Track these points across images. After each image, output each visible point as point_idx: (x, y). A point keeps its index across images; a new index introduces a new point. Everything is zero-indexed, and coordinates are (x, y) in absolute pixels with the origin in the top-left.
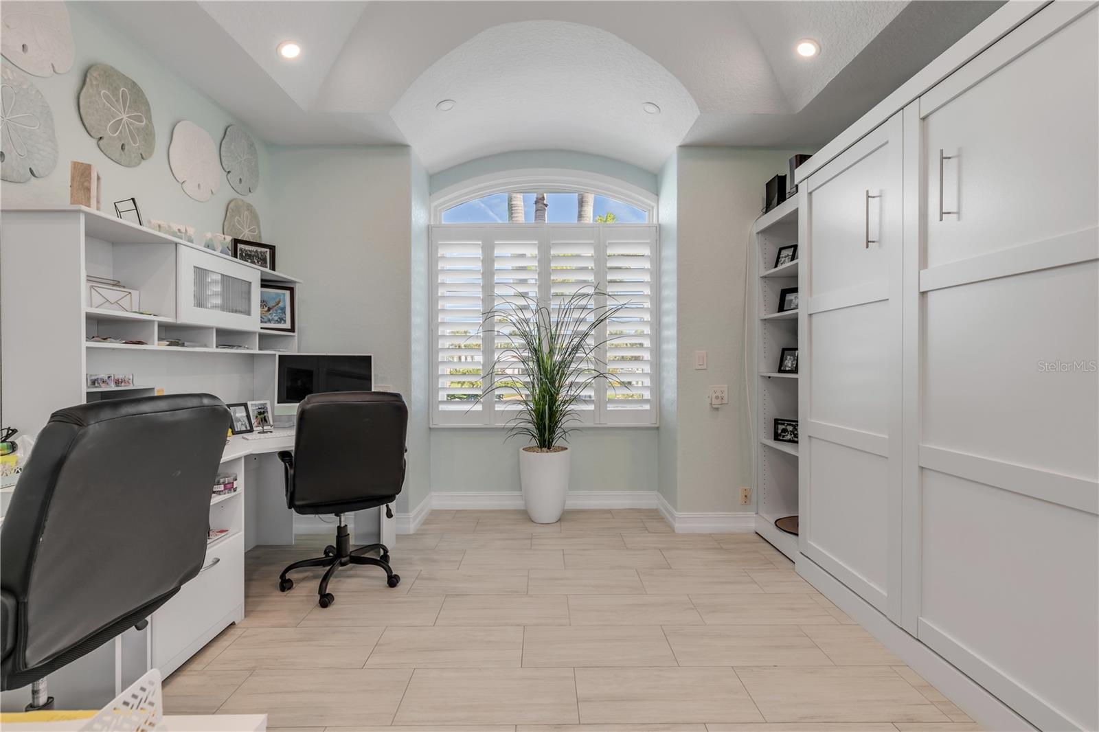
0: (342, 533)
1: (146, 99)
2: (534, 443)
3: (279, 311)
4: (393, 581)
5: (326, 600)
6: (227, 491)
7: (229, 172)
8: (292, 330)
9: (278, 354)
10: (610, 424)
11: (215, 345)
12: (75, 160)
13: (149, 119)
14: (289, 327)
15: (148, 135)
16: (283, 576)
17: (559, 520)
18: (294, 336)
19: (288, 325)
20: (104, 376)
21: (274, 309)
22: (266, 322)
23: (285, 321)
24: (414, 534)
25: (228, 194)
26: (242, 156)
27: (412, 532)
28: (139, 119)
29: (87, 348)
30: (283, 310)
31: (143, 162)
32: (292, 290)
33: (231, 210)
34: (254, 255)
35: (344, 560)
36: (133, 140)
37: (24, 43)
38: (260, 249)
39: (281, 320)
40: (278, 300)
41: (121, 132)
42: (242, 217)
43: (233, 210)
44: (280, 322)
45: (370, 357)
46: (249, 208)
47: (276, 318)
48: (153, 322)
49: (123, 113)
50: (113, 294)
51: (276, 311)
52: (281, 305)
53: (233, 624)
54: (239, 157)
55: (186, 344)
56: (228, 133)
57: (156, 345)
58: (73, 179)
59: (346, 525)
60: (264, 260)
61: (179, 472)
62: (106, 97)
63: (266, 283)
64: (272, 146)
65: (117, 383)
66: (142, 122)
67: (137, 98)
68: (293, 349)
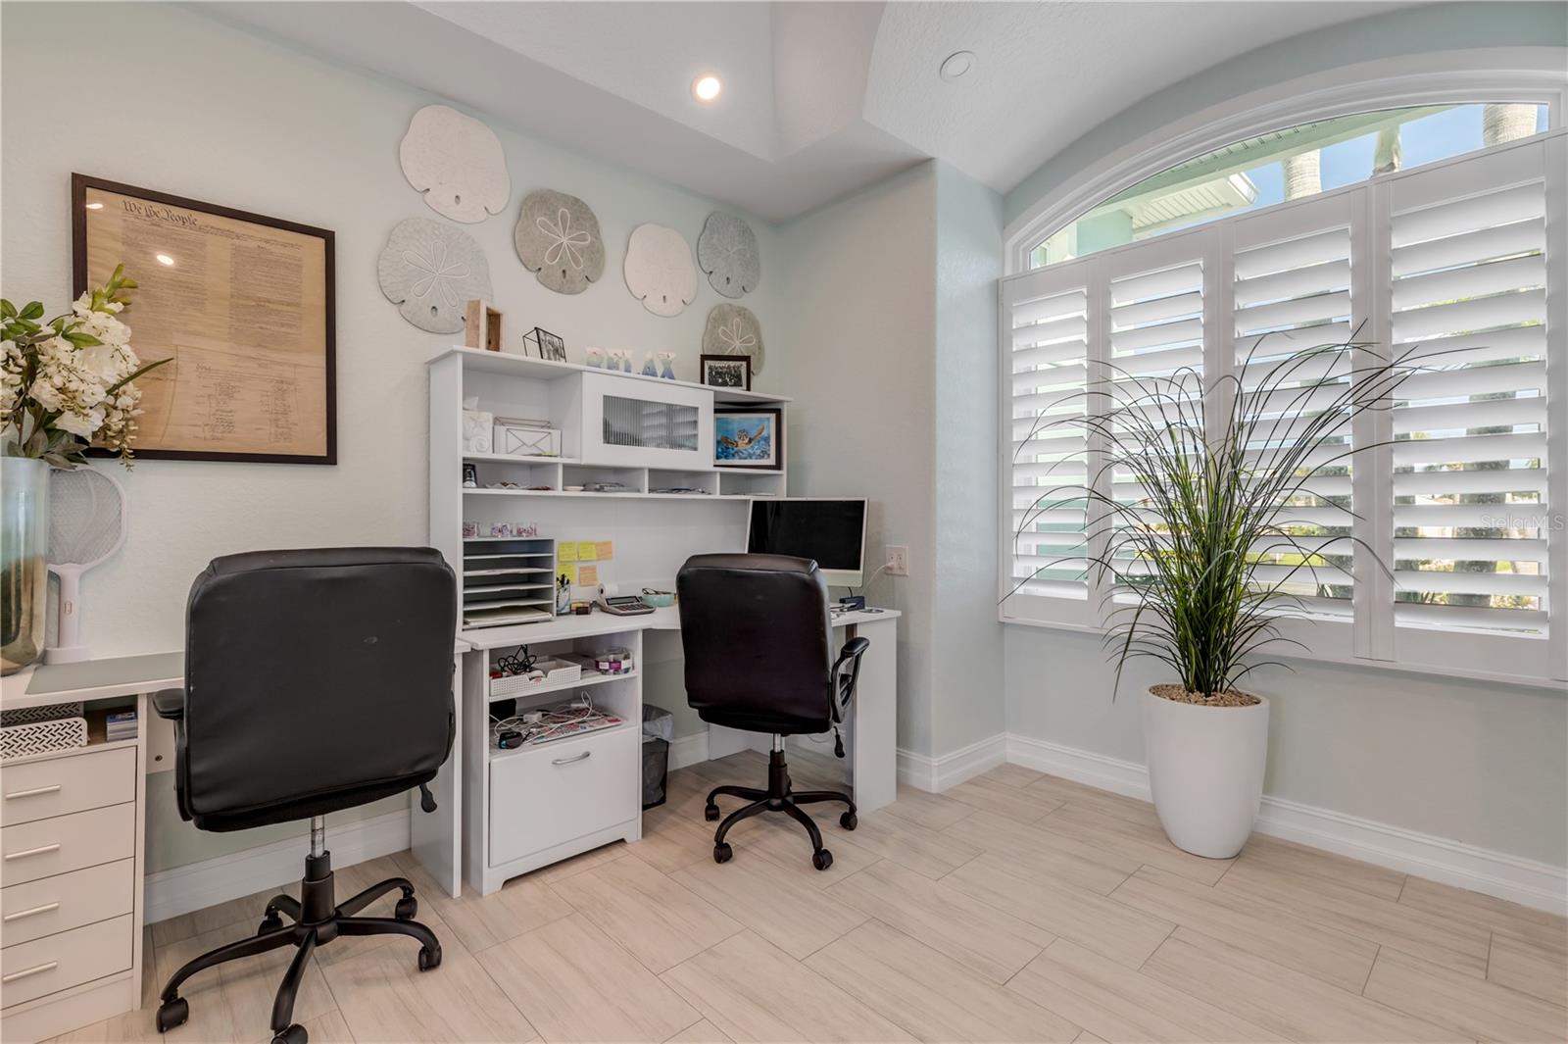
0: (776, 761)
1: (592, 214)
2: (1174, 677)
3: (763, 442)
4: (822, 860)
5: (723, 853)
6: (612, 671)
7: (711, 272)
8: (778, 466)
9: (752, 498)
10: (1404, 664)
11: (647, 489)
13: (596, 234)
14: (774, 464)
15: (595, 256)
16: (710, 798)
17: (1237, 856)
18: (781, 475)
19: (772, 461)
21: (756, 440)
22: (746, 458)
23: (769, 455)
24: (939, 795)
25: (711, 299)
26: (729, 249)
27: (934, 790)
28: (582, 238)
30: (767, 439)
31: (591, 286)
32: (778, 412)
33: (718, 319)
34: (726, 372)
35: (776, 802)
36: (575, 263)
37: (459, 194)
38: (732, 364)
39: (765, 454)
40: (761, 427)
41: (561, 258)
42: (729, 326)
43: (714, 319)
44: (763, 457)
45: (863, 502)
46: (742, 313)
47: (758, 452)
48: (556, 464)
49: (562, 235)
50: (531, 436)
51: (759, 442)
52: (765, 434)
53: (622, 841)
54: (725, 251)
55: (606, 488)
56: (708, 225)
57: (563, 491)
58: (468, 319)
59: (782, 751)
60: (739, 377)
61: (375, 640)
62: (544, 225)
63: (723, 408)
64: (778, 224)
66: (586, 240)
67: (581, 215)
68: (779, 491)
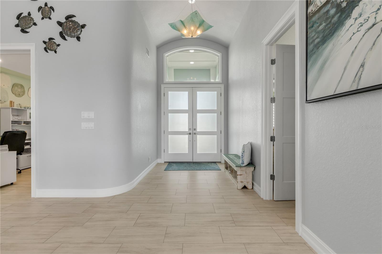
12: (11, 100)
13: (24, 89)
15: (24, 92)
20: (14, 129)
28: (22, 90)
29: (12, 125)
31: (23, 96)
36: (21, 93)
37: (4, 85)
41: (19, 92)
48: (22, 121)
49: (19, 90)
50: (16, 117)
57: (23, 125)
58: (10, 103)
62: (17, 88)
65: (16, 130)
67: (22, 87)
